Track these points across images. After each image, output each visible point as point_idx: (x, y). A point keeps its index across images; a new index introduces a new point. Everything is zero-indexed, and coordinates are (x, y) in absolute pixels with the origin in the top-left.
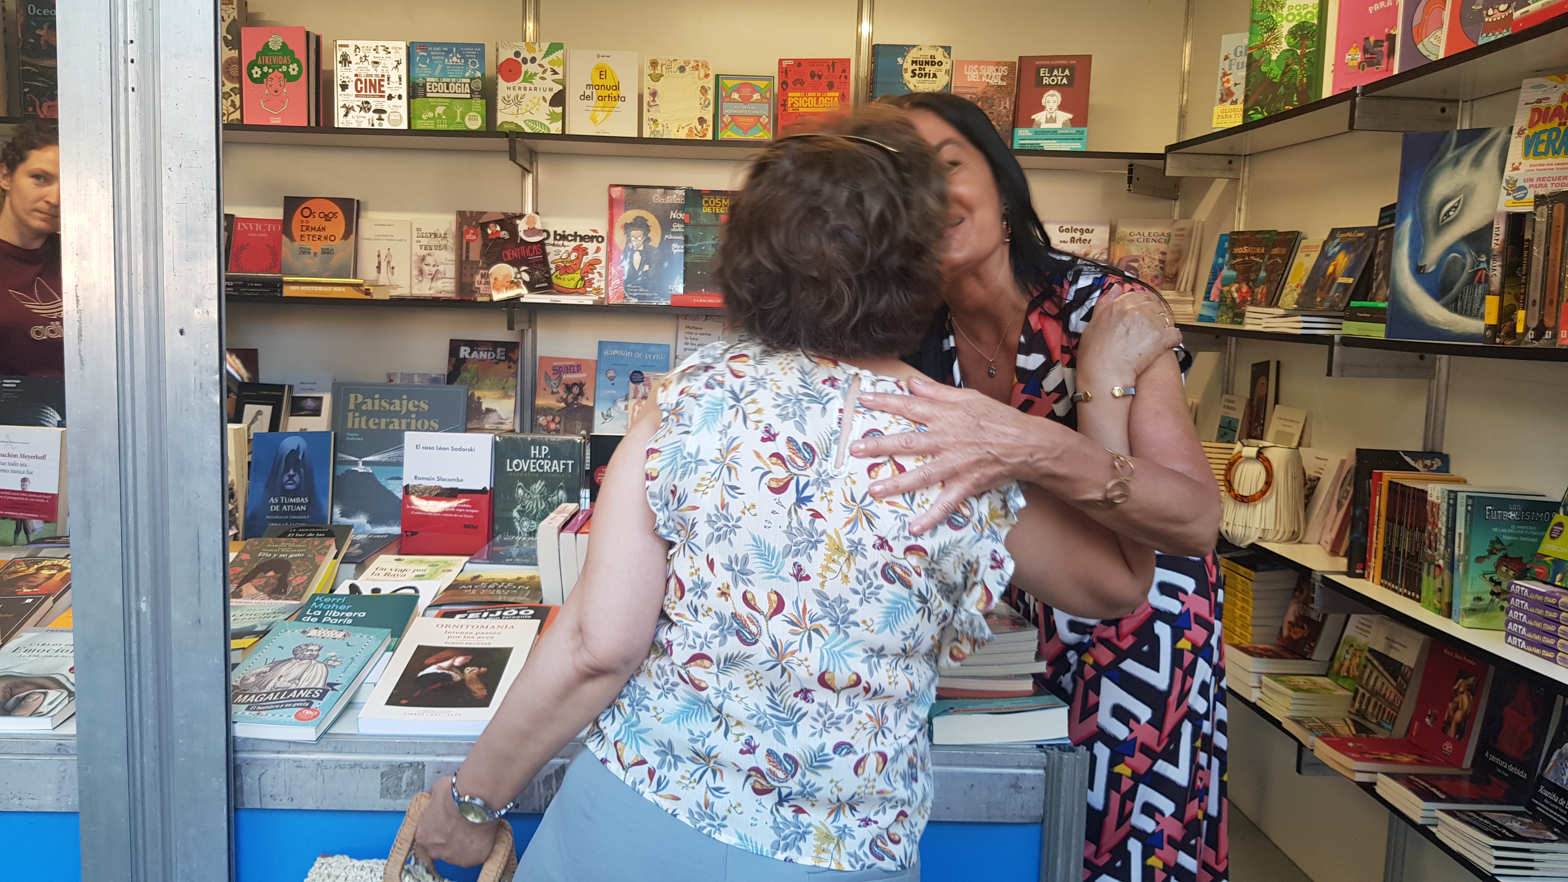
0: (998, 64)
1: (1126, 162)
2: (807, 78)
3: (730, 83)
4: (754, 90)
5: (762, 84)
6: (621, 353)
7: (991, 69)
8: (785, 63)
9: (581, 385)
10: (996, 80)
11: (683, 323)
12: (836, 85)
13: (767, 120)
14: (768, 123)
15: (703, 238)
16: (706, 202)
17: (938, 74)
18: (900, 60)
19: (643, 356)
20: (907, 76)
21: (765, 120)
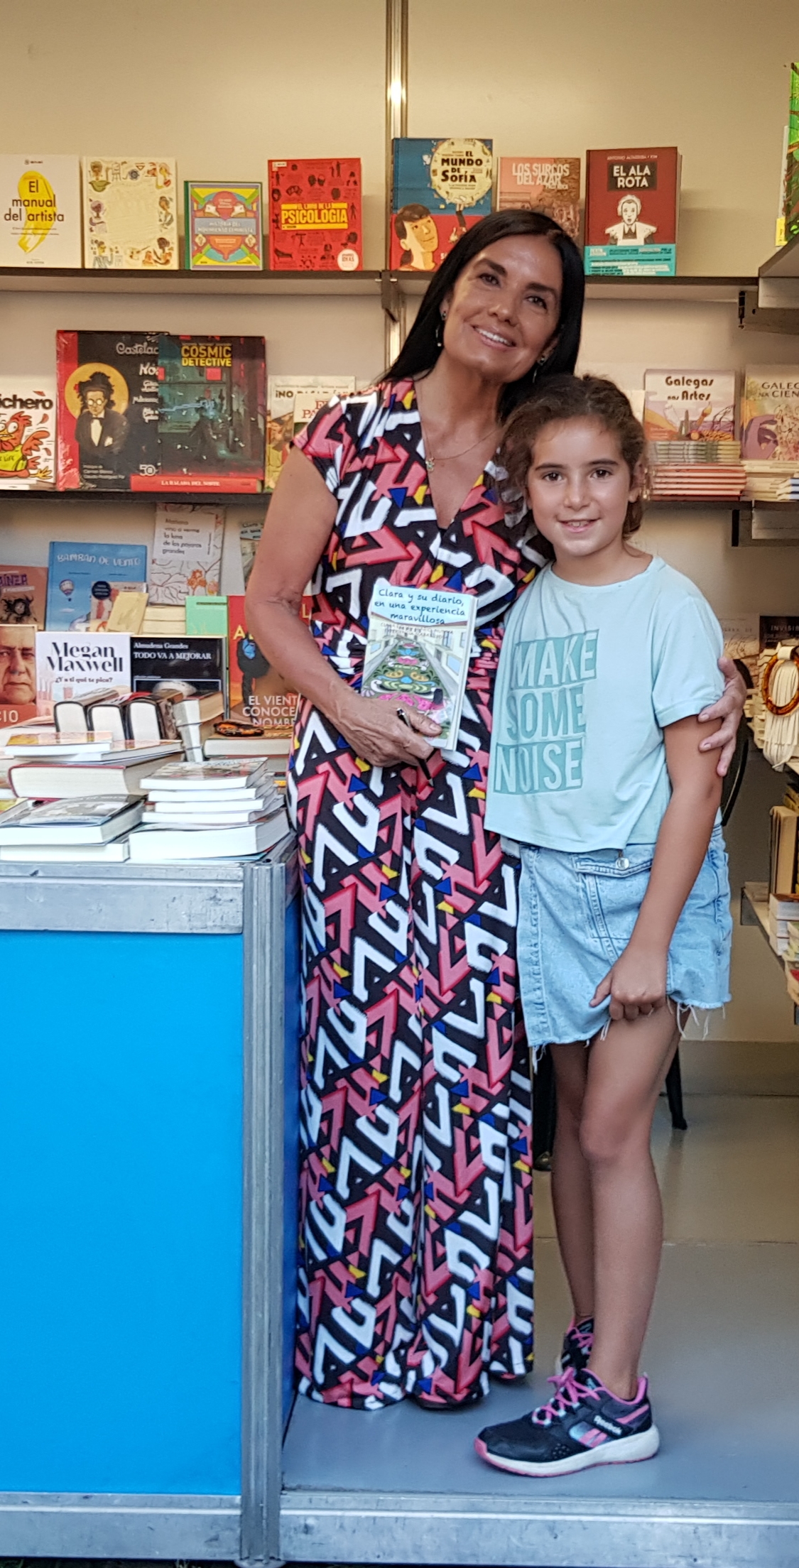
0: (556, 160)
1: (736, 289)
2: (305, 185)
3: (203, 193)
4: (236, 200)
5: (246, 193)
6: (81, 557)
7: (548, 167)
8: (276, 165)
9: (27, 602)
10: (554, 180)
11: (161, 514)
12: (343, 194)
13: (254, 241)
14: (255, 245)
15: (183, 400)
16: (186, 351)
17: (477, 176)
18: (426, 158)
19: (110, 562)
20: (437, 180)
21: (251, 240)
